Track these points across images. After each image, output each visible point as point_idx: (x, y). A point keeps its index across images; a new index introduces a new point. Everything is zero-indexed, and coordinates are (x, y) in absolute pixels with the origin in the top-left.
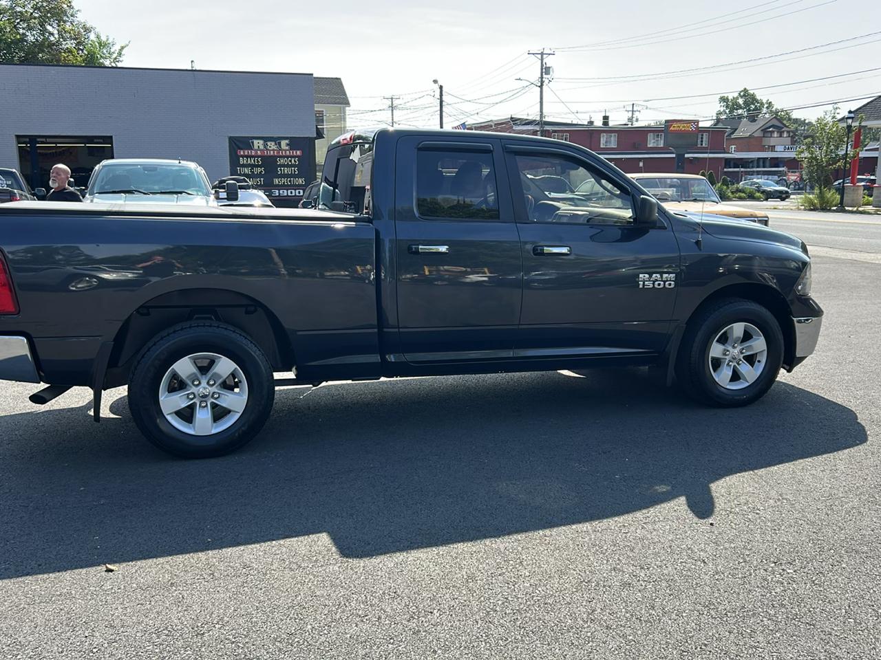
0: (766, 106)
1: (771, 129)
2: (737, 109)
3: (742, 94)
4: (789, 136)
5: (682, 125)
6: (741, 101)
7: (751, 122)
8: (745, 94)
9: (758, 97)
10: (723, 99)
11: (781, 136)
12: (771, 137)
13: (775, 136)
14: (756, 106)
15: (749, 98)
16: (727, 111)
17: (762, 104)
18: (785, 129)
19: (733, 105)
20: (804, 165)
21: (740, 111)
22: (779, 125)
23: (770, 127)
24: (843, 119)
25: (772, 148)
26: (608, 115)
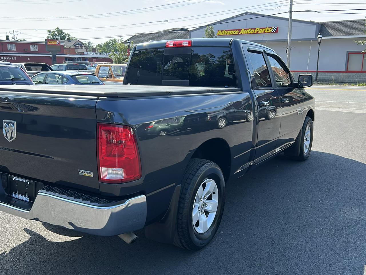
0: (67, 35)
1: (78, 45)
2: (55, 36)
3: (57, 29)
4: (85, 49)
5: (53, 42)
6: (57, 33)
7: (69, 42)
8: (58, 29)
9: (64, 31)
10: (49, 32)
11: (82, 48)
12: (78, 48)
14: (63, 35)
15: (60, 32)
16: (51, 37)
17: (66, 34)
18: (83, 45)
19: (54, 34)
20: (113, 61)
21: (57, 37)
23: (77, 45)
24: (125, 42)
26: (8, 35)
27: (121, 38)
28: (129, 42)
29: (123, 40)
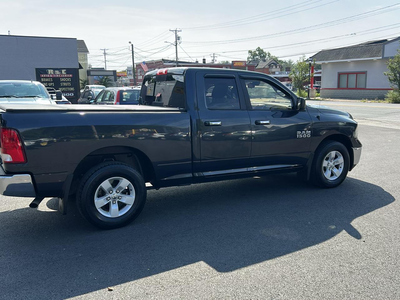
0: (268, 55)
1: (272, 65)
2: (256, 56)
3: (258, 49)
4: (280, 68)
5: (239, 63)
6: (257, 52)
7: (264, 61)
8: (259, 49)
9: (264, 51)
10: (250, 52)
11: (276, 68)
12: (272, 68)
13: (274, 67)
14: (263, 55)
15: (260, 51)
16: (252, 57)
17: (266, 54)
18: (278, 65)
19: (254, 54)
20: (293, 80)
21: (257, 57)
22: (276, 63)
23: (272, 64)
24: (307, 61)
25: (274, 73)
26: (205, 58)
27: (304, 55)
28: (311, 59)
29: (305, 57)
